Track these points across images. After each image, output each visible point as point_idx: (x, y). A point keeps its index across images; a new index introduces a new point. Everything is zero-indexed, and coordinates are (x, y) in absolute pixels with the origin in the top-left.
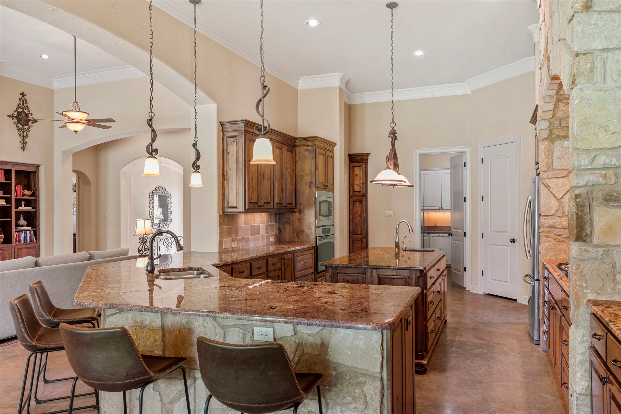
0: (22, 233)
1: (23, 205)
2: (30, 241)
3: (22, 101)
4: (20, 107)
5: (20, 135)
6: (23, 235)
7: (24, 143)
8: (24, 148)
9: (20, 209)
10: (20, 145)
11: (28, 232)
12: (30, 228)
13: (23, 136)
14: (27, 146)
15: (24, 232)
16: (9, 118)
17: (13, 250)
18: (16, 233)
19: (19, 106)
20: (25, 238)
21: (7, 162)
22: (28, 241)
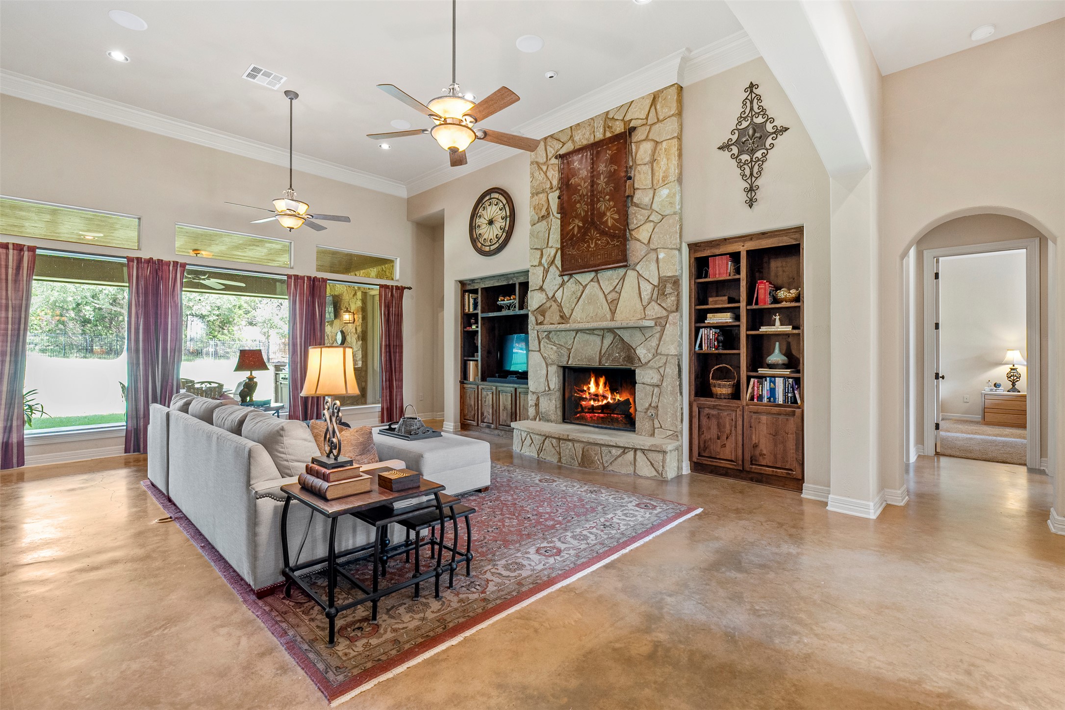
0: (766, 380)
1: (778, 323)
2: (784, 401)
3: (748, 104)
4: (745, 118)
5: (743, 175)
6: (767, 385)
7: (751, 189)
8: (751, 203)
9: (764, 329)
10: (744, 197)
11: (779, 382)
12: (787, 372)
13: (751, 174)
14: (759, 195)
15: (768, 379)
16: (721, 151)
17: (739, 413)
18: (752, 380)
19: (741, 117)
20: (772, 391)
21: (725, 239)
22: (780, 400)
